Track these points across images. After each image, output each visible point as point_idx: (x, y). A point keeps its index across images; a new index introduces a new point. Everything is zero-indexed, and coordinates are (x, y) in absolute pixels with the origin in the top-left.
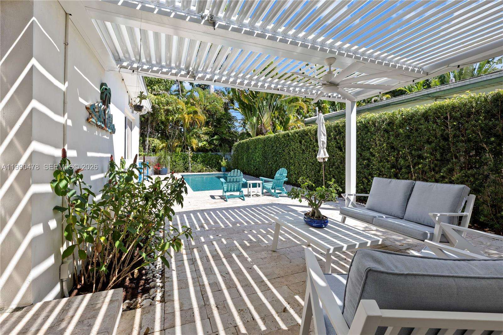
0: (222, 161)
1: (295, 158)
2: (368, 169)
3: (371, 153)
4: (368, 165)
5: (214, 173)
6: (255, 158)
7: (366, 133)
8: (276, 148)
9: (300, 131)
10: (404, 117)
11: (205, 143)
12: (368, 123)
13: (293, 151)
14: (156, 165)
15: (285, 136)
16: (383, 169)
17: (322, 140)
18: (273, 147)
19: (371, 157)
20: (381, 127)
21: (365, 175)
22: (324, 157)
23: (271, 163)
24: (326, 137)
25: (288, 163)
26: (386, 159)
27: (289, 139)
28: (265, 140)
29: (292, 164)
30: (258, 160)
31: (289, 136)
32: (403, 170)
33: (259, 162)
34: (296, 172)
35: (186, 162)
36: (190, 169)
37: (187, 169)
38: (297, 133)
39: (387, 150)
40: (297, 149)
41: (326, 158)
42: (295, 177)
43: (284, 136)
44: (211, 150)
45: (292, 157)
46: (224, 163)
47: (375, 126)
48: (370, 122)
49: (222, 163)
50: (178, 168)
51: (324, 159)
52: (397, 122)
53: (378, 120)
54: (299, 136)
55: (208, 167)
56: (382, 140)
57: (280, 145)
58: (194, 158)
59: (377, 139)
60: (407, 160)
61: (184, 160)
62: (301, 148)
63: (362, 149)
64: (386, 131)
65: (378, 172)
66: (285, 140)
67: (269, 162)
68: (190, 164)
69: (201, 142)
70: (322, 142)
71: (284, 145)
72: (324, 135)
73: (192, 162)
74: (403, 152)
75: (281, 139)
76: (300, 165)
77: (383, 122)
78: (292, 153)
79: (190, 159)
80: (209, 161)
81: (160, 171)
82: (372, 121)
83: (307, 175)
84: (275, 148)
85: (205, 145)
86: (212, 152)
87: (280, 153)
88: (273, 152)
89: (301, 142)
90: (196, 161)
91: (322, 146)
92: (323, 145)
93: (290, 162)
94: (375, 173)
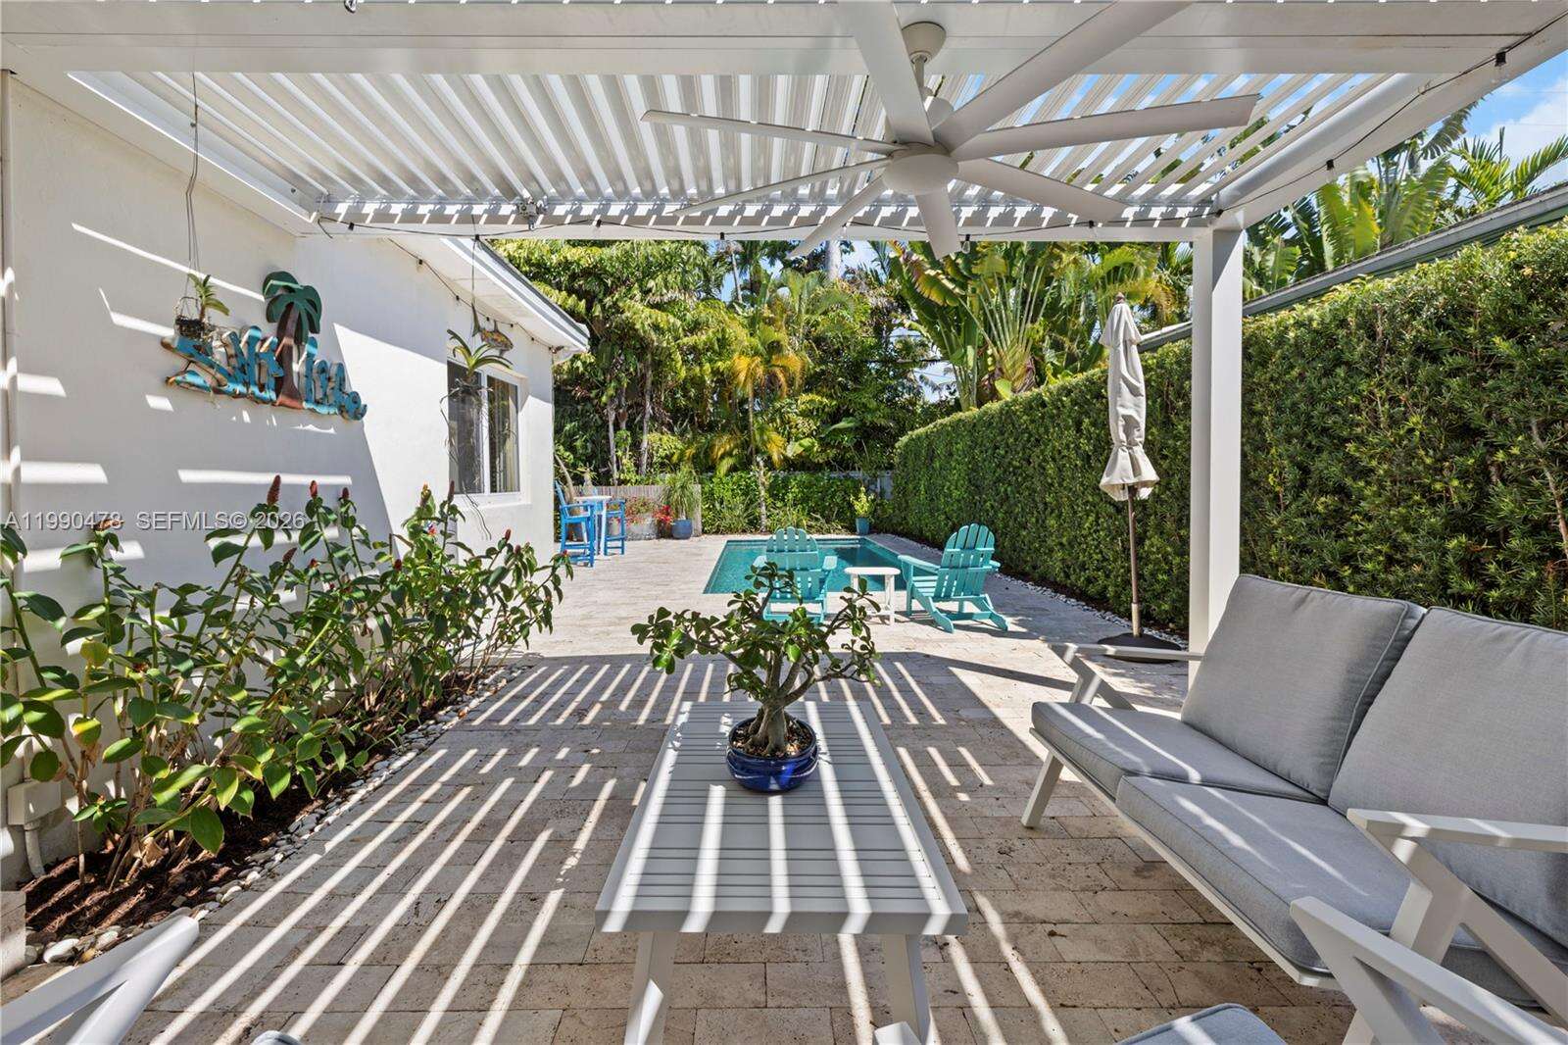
0: (857, 499)
1: (1060, 485)
2: (1339, 536)
3: (1353, 462)
4: (1338, 516)
5: (833, 536)
6: (948, 489)
7: (1328, 373)
8: (1006, 452)
9: (1077, 384)
10: (1527, 271)
11: (806, 442)
12: (1343, 324)
13: (1054, 459)
14: (661, 512)
15: (1031, 408)
16: (1407, 537)
17: (1122, 411)
18: (997, 448)
19: (1348, 481)
20: (1399, 336)
21: (1322, 560)
22: (1132, 480)
23: (992, 507)
24: (1143, 399)
25: (1041, 506)
26: (1426, 491)
27: (1042, 418)
28: (975, 424)
29: (1052, 512)
30: (956, 494)
31: (1044, 404)
32: (1514, 543)
33: (959, 501)
34: (1064, 540)
35: (752, 501)
36: (765, 521)
37: (754, 524)
38: (1069, 392)
39: (1426, 442)
40: (1065, 452)
41: (1145, 484)
42: (1063, 560)
43: (1029, 407)
44: (828, 463)
45: (1052, 485)
46: (862, 505)
47: (1373, 336)
48: (1351, 319)
49: (857, 506)
50: (728, 521)
51: (1132, 490)
52: (1484, 302)
53: (1387, 305)
54: (1074, 403)
55: (818, 516)
56: (1404, 396)
57: (1016, 440)
58: (777, 491)
59: (1380, 393)
60: (1536, 494)
61: (746, 494)
62: (1078, 447)
63: (1310, 445)
64: (1427, 352)
65: (1385, 548)
66: (1033, 421)
67: (985, 502)
68: (763, 509)
69: (797, 440)
70: (1121, 423)
71: (1029, 441)
72: (1134, 391)
73: (769, 501)
74: (1515, 451)
75: (1020, 418)
76: (1075, 513)
77: (1415, 311)
78: (1051, 468)
79: (763, 493)
80: (823, 499)
81: (671, 528)
82: (1359, 313)
83: (1101, 552)
84: (1002, 452)
85: (808, 449)
86: (832, 469)
87: (1015, 468)
88: (998, 466)
89: (1078, 424)
90: (783, 500)
91: (1123, 436)
92: (1128, 431)
93: (1045, 504)
94: (1370, 551)
